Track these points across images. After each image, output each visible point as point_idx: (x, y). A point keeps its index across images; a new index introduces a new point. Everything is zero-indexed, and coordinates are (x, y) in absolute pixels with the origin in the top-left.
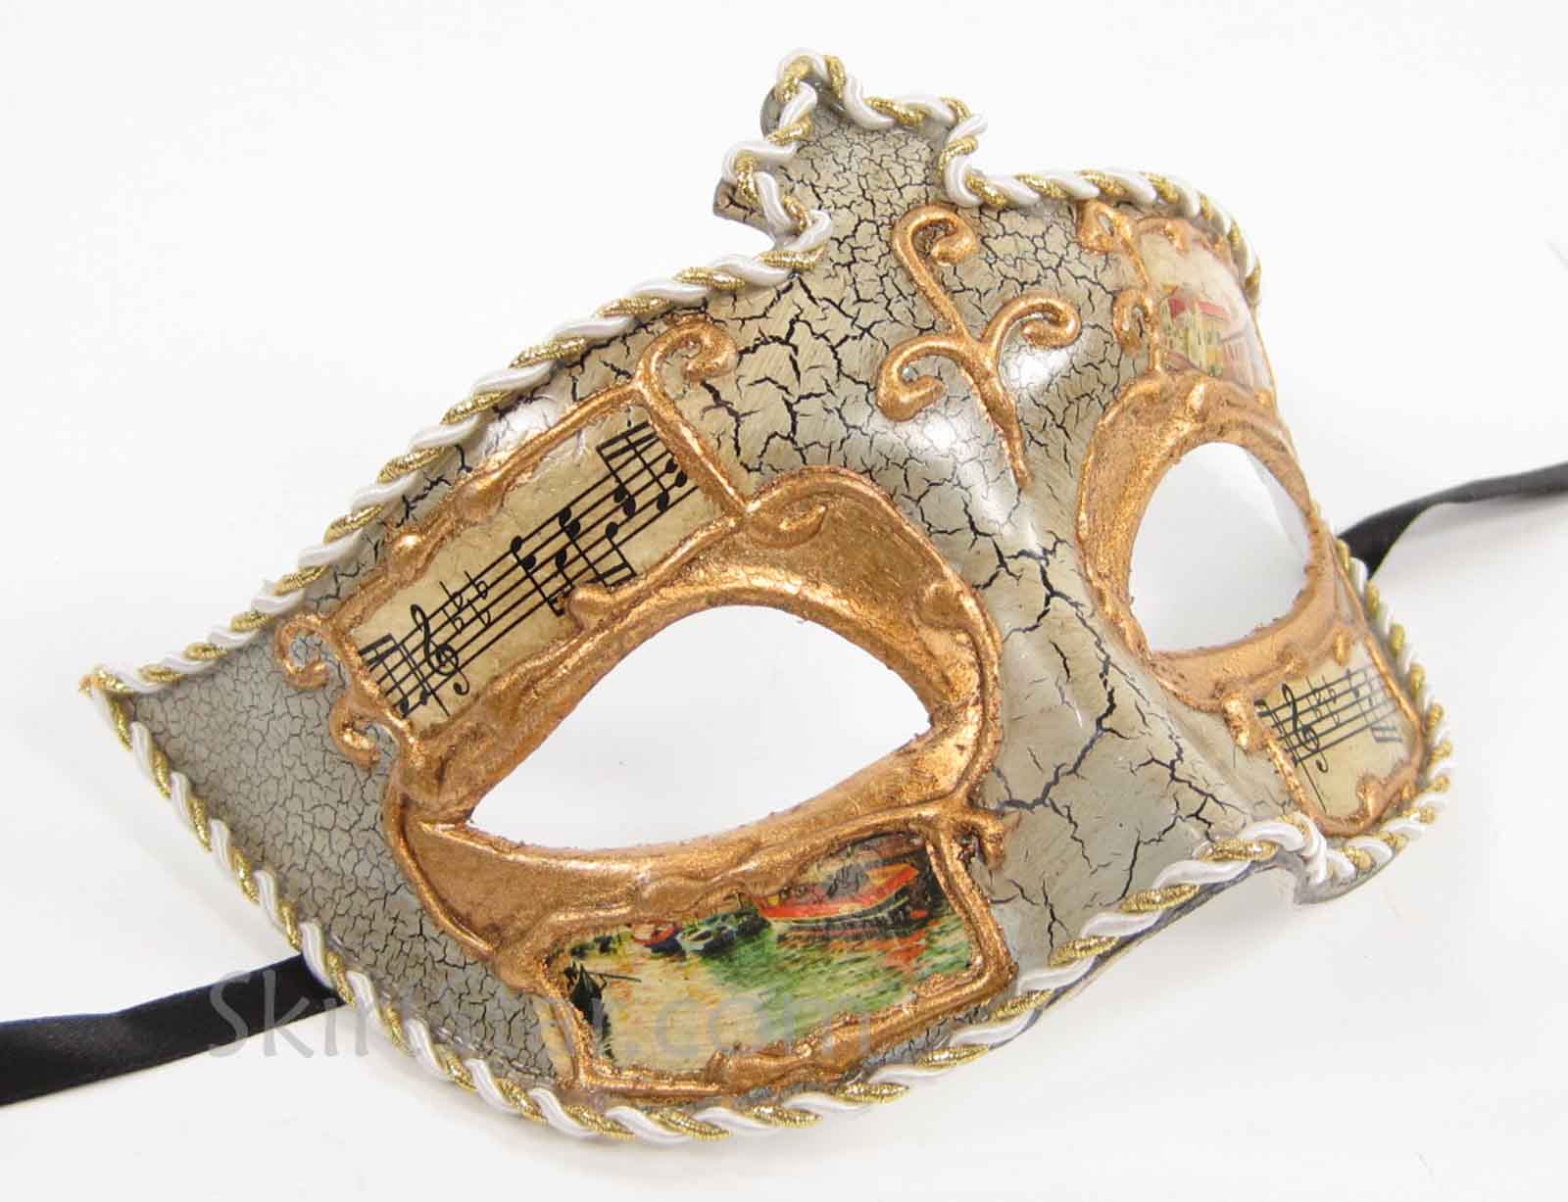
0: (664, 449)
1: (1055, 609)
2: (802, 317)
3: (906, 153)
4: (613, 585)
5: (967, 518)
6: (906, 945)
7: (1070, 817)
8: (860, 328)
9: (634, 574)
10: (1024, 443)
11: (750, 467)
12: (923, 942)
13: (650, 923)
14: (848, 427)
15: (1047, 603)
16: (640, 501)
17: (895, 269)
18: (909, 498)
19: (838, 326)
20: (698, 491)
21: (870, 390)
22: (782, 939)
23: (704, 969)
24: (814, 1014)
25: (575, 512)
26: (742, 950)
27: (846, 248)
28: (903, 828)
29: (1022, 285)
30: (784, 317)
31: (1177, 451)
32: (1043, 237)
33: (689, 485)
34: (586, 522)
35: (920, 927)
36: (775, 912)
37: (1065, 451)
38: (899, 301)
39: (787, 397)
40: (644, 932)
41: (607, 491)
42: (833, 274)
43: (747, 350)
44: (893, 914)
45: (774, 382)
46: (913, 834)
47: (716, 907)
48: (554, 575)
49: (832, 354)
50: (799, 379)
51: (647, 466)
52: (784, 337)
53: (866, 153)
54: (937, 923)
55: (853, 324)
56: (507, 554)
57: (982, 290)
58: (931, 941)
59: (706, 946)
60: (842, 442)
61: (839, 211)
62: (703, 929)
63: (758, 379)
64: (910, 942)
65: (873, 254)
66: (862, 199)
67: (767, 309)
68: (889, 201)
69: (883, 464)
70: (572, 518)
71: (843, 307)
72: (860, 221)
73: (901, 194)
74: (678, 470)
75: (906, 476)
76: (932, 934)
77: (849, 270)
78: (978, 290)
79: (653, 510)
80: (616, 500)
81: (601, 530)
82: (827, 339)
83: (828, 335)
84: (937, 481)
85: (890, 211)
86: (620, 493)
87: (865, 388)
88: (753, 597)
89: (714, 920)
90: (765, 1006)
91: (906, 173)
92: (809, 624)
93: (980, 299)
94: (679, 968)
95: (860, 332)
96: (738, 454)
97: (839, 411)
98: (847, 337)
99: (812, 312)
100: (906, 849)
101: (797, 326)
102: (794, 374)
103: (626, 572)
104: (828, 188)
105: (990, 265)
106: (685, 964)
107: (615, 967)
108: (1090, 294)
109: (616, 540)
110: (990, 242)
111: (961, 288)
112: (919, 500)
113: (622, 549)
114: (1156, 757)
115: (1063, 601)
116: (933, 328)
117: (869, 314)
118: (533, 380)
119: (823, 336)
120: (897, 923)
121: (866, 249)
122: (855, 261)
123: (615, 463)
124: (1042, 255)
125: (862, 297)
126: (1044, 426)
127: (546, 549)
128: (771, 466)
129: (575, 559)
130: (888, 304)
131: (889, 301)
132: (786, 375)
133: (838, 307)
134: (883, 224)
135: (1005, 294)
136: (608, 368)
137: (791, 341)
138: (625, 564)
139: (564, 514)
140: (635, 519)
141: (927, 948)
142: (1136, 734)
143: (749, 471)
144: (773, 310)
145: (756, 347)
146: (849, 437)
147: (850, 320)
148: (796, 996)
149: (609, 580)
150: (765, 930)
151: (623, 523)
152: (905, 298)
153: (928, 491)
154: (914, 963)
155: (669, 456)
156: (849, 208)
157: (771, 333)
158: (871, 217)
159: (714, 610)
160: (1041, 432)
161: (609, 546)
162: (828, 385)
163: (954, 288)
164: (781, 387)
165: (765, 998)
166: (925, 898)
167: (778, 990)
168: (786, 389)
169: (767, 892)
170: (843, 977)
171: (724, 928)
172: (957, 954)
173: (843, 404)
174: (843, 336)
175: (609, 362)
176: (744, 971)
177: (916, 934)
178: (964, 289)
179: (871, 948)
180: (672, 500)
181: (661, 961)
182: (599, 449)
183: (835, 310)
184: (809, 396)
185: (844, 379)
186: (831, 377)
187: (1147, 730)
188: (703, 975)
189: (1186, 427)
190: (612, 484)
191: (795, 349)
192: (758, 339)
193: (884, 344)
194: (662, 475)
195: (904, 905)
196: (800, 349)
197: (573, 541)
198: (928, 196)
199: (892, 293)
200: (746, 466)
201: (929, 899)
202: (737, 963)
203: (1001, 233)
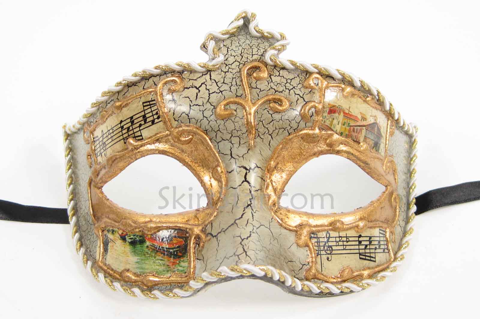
0: (156, 108)
1: (244, 185)
2: (205, 83)
3: (261, 45)
4: (138, 140)
5: (230, 152)
6: (174, 261)
7: (218, 243)
8: (220, 90)
9: (143, 139)
10: (255, 136)
11: (176, 119)
12: (178, 262)
13: (122, 230)
14: (204, 116)
15: (242, 183)
16: (148, 120)
17: (238, 77)
18: (216, 141)
19: (214, 88)
20: (162, 122)
21: (214, 108)
22: (147, 247)
23: (129, 247)
24: (147, 269)
25: (134, 118)
26: (138, 246)
27: (227, 67)
28: (185, 230)
29: (276, 91)
30: (201, 82)
31: (318, 154)
32: (291, 80)
33: (160, 119)
34: (136, 121)
35: (178, 258)
36: (149, 239)
37: (270, 142)
38: (234, 86)
39: (191, 104)
40: (120, 232)
41: (142, 115)
42: (220, 73)
43: (187, 88)
44: (174, 252)
45: (189, 99)
46: (187, 233)
47: (136, 232)
48: (126, 133)
49: (208, 95)
50: (196, 100)
51: (152, 111)
52: (198, 87)
53: (249, 43)
54: (183, 258)
55: (218, 89)
56: (118, 124)
57: (262, 90)
58: (180, 262)
59: (131, 241)
60: (201, 120)
61: (231, 57)
62: (132, 237)
63: (186, 96)
64: (175, 261)
65: (234, 71)
66: (240, 55)
67: (197, 78)
68: (247, 58)
69: (211, 130)
70: (133, 119)
71: (218, 84)
72: (236, 61)
73: (252, 57)
74: (158, 115)
75: (216, 135)
76: (180, 260)
77: (225, 74)
78: (260, 89)
79: (150, 123)
80: (143, 118)
81: (138, 125)
82: (209, 91)
83: (210, 90)
84: (224, 139)
85: (246, 60)
86: (144, 116)
87: (213, 107)
88: (170, 155)
89: (135, 235)
90: (137, 262)
91: (258, 51)
92: (185, 167)
93: (260, 92)
94: (124, 244)
95: (219, 91)
96: (174, 115)
97: (203, 111)
98: (215, 92)
99: (209, 82)
100: (184, 236)
101: (203, 85)
102: (196, 98)
103: (141, 138)
104: (232, 49)
105: (269, 83)
106: (125, 244)
107: (113, 238)
108: (298, 100)
109: (141, 128)
110: (272, 77)
111: (255, 87)
112: (218, 143)
113: (141, 131)
114: (241, 236)
115: (248, 184)
116: (241, 96)
117: (225, 87)
118: (135, 80)
119: (208, 90)
120: (174, 254)
121: (233, 69)
122: (228, 72)
123: (145, 108)
124: (288, 85)
125: (225, 82)
126: (264, 133)
127: (126, 125)
128: (181, 121)
129: (131, 130)
130: (231, 86)
131: (232, 85)
132: (193, 98)
133: (217, 83)
134: (242, 63)
135: (269, 93)
136: (153, 83)
137: (199, 89)
138: (141, 136)
139: (132, 118)
140: (146, 124)
141: (178, 264)
142: (241, 227)
143: (175, 120)
144: (198, 79)
145: (190, 88)
146: (203, 119)
147: (218, 87)
148: (145, 263)
149: (137, 138)
150: (145, 243)
151: (143, 125)
152: (237, 86)
153: (221, 141)
154: (174, 266)
155: (157, 110)
156: (234, 56)
157: (195, 85)
158: (239, 61)
159: (160, 155)
160: (263, 134)
161: (139, 130)
162: (203, 103)
163: (253, 87)
164: (190, 100)
165: (138, 260)
166: (183, 251)
167: (142, 260)
168: (191, 101)
169: (148, 233)
170: (156, 263)
171: (136, 238)
172: (184, 269)
173: (205, 110)
174: (214, 91)
175: (154, 81)
176: (137, 251)
177: (177, 259)
178: (256, 88)
179: (166, 258)
180: (155, 122)
181: (121, 241)
182: (143, 103)
183: (215, 84)
184: (196, 105)
185: (208, 104)
186: (205, 101)
187: (245, 228)
188: (128, 248)
189: (325, 147)
190: (143, 113)
191: (199, 91)
192: (191, 86)
193: (224, 97)
194: (154, 115)
195: (178, 250)
196: (200, 92)
197: (132, 126)
198: (260, 59)
199: (234, 83)
200: (175, 119)
201: (184, 251)
202: (136, 249)
203: (278, 75)
